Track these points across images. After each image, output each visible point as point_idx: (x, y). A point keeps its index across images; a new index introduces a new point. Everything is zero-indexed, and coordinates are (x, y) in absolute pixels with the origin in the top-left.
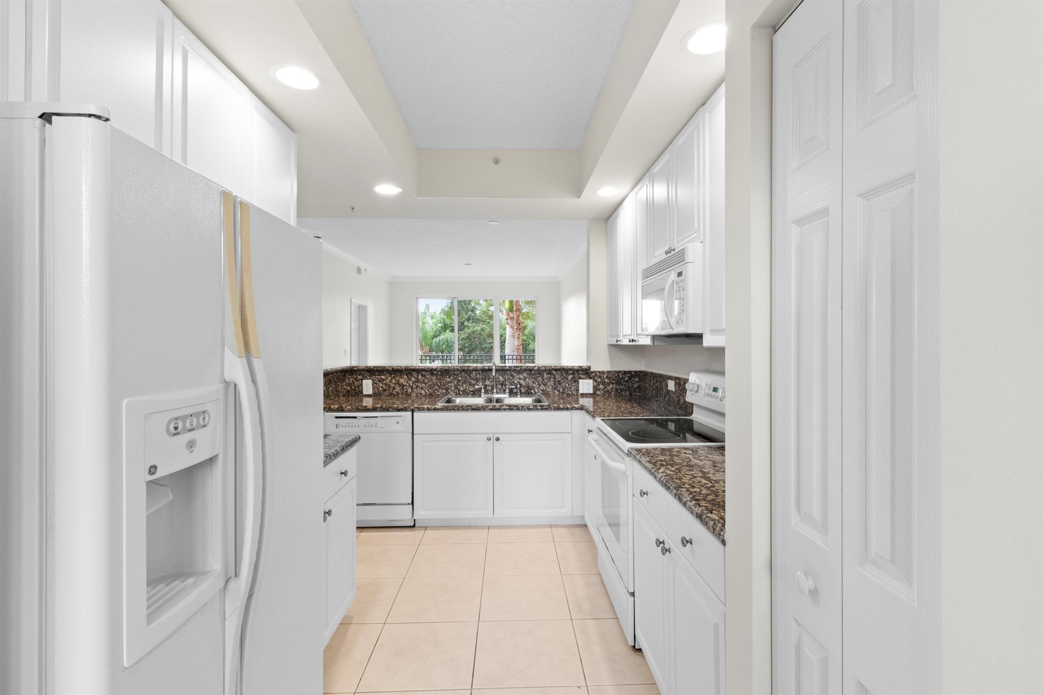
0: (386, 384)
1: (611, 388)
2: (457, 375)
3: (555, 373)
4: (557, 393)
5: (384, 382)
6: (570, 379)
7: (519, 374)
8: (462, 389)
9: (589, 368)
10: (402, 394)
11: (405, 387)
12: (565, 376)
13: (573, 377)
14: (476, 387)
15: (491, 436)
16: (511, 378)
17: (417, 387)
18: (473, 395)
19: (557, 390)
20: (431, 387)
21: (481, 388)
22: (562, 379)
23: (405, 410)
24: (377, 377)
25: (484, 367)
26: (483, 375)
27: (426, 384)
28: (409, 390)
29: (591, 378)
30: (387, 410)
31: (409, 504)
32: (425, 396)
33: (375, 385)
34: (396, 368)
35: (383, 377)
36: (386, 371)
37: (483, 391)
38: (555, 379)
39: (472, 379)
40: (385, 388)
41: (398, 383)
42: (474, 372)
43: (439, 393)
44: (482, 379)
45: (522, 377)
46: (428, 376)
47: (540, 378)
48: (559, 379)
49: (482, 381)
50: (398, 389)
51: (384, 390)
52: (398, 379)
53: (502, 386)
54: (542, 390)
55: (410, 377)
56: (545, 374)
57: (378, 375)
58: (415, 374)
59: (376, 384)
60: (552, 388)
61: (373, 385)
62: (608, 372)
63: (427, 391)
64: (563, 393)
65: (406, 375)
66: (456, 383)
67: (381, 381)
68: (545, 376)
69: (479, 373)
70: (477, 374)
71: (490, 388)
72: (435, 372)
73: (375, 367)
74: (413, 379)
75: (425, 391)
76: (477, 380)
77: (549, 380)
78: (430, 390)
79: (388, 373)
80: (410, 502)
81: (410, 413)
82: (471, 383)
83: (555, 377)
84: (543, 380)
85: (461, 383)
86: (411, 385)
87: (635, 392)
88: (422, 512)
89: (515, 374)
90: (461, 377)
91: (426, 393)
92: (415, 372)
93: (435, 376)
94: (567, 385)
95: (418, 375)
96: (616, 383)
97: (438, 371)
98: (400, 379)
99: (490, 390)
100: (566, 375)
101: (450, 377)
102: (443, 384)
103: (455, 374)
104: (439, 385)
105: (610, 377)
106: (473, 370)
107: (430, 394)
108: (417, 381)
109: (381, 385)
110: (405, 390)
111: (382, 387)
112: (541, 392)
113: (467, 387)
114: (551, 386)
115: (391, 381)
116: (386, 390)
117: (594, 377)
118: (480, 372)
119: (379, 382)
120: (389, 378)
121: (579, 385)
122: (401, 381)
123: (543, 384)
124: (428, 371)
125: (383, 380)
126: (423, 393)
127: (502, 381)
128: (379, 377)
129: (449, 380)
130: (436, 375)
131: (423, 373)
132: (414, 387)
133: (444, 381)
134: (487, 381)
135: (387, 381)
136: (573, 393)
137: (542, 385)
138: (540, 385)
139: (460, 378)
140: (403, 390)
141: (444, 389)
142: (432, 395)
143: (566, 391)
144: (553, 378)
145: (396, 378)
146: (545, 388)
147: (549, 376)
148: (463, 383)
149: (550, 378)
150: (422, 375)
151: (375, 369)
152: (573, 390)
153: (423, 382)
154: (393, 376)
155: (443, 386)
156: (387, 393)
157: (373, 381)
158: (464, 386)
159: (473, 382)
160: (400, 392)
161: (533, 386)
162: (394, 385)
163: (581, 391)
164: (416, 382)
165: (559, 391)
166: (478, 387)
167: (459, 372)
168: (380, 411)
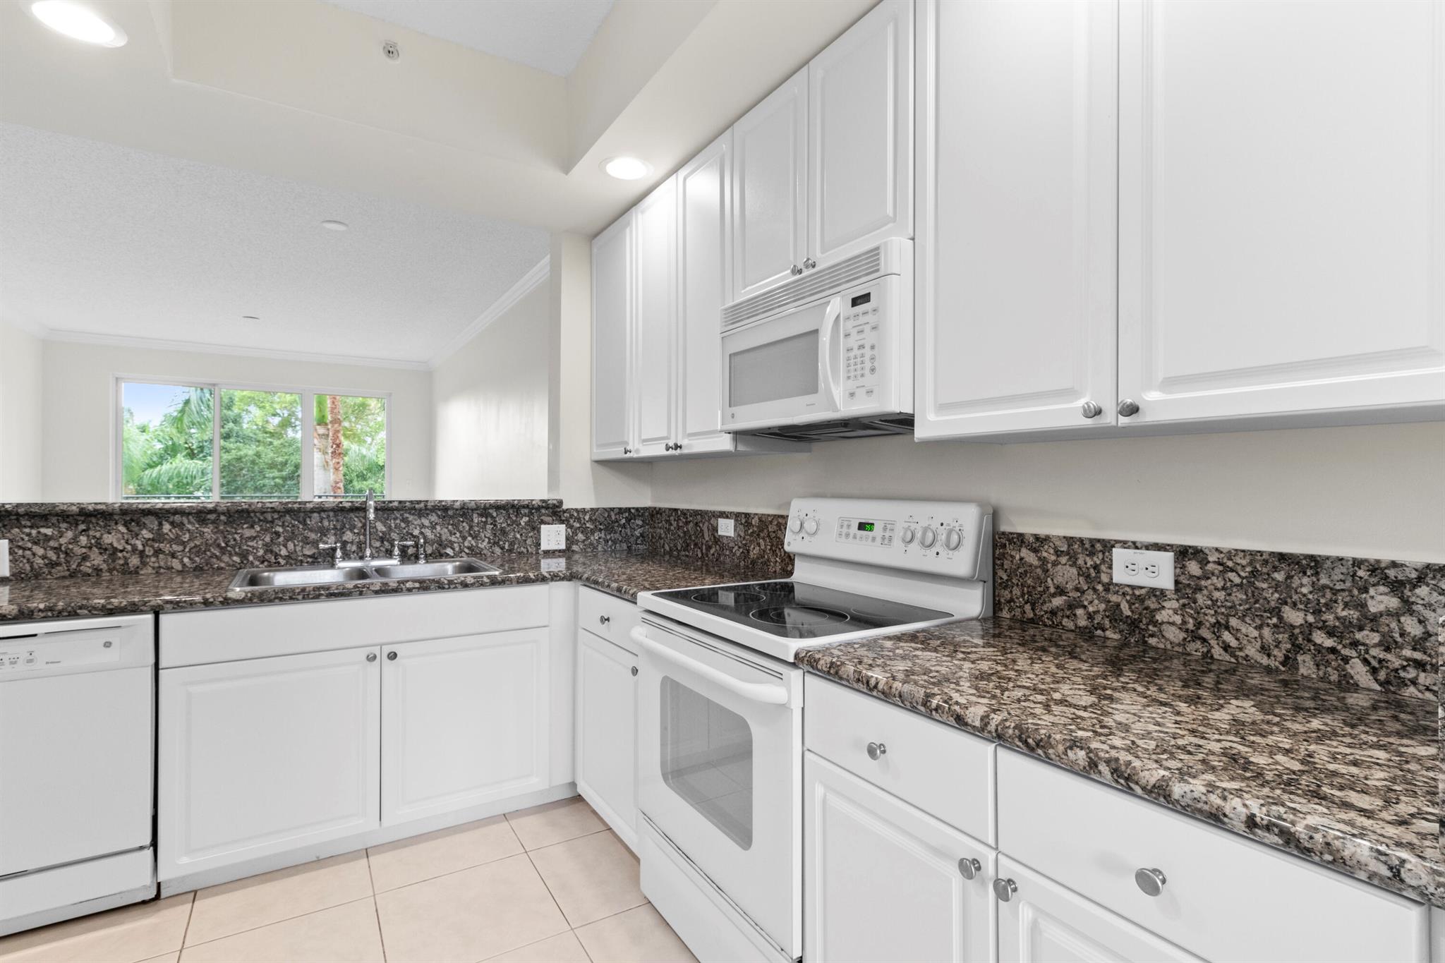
0: (57, 550)
1: (597, 538)
2: (272, 522)
3: (495, 514)
4: (498, 551)
5: (52, 543)
6: (523, 524)
7: (420, 517)
8: (284, 552)
9: (561, 502)
10: (110, 571)
11: (120, 555)
12: (514, 518)
13: (529, 521)
14: (321, 546)
15: (376, 650)
16: (403, 525)
17: (158, 552)
18: (313, 563)
19: (499, 546)
20: (197, 551)
21: (334, 550)
22: (508, 525)
23: (133, 609)
24: (27, 530)
25: (341, 502)
26: (337, 521)
27: (184, 544)
28: (134, 561)
29: (562, 522)
30: (73, 614)
31: (142, 848)
32: (179, 572)
33: (20, 552)
34: (90, 508)
35: (48, 531)
36: (57, 515)
37: (339, 553)
38: (495, 525)
39: (311, 530)
40: (54, 558)
41: (99, 545)
42: (316, 515)
43: (223, 565)
44: (335, 528)
45: (426, 522)
46: (190, 527)
47: (465, 524)
48: (503, 525)
49: (335, 534)
50: (97, 559)
51: (53, 565)
52: (98, 535)
53: (382, 542)
54: (468, 548)
55: (136, 529)
56: (475, 515)
57: (31, 527)
58: (152, 522)
59: (24, 549)
60: (489, 543)
61: (11, 552)
62: (592, 509)
63: (186, 560)
64: (510, 551)
65: (125, 525)
66: (268, 539)
67: (42, 541)
68: (476, 521)
69: (328, 516)
70: (322, 520)
71: (354, 548)
72: (212, 517)
73: (18, 505)
74: (146, 534)
75: (181, 561)
76: (323, 532)
77: (484, 528)
78: (197, 559)
79: (64, 521)
80: (147, 840)
81: (150, 617)
82: (307, 538)
83: (496, 521)
84: (471, 527)
85: (281, 539)
86: (140, 547)
87: (637, 544)
88: (185, 860)
89: (411, 518)
90: (283, 526)
91: (184, 565)
92: (152, 518)
93: (211, 526)
94: (518, 536)
95: (160, 524)
96: (606, 529)
97: (219, 514)
98: (105, 536)
99: (354, 552)
100: (516, 516)
101: (252, 527)
102: (232, 542)
103: (266, 521)
104: (223, 545)
105: (596, 519)
106: (312, 511)
107: (195, 569)
108: (159, 537)
109: (40, 551)
110: (121, 562)
111: (44, 557)
112: (467, 551)
113: (298, 549)
114: (487, 540)
115: (75, 540)
116: (58, 564)
117: (568, 521)
118: (331, 514)
119: (35, 543)
120: (70, 534)
121: (540, 535)
122: (108, 539)
123: (470, 535)
124: (189, 514)
125: (48, 538)
126: (176, 564)
127: (383, 533)
128: (34, 532)
129: (248, 533)
130: (213, 522)
131: (177, 518)
132: (149, 551)
133: (237, 537)
134: (348, 532)
135: (63, 541)
136: (530, 550)
137: (470, 538)
138: (464, 538)
139: (280, 530)
140: (114, 561)
141: (237, 554)
142: (202, 569)
143: (516, 547)
144: (491, 524)
145: (91, 533)
146: (474, 544)
147: (484, 519)
148: (287, 540)
149: (486, 523)
150: (172, 524)
151: (21, 510)
152: (530, 546)
153: (177, 540)
154: (82, 527)
155: (233, 547)
156: (61, 570)
157: (11, 541)
158: (291, 546)
159: (313, 536)
160: (104, 566)
161: (451, 541)
162: (84, 550)
163: (544, 546)
164: (153, 540)
165: (502, 548)
166: (327, 546)
167: (276, 516)
168: (45, 619)
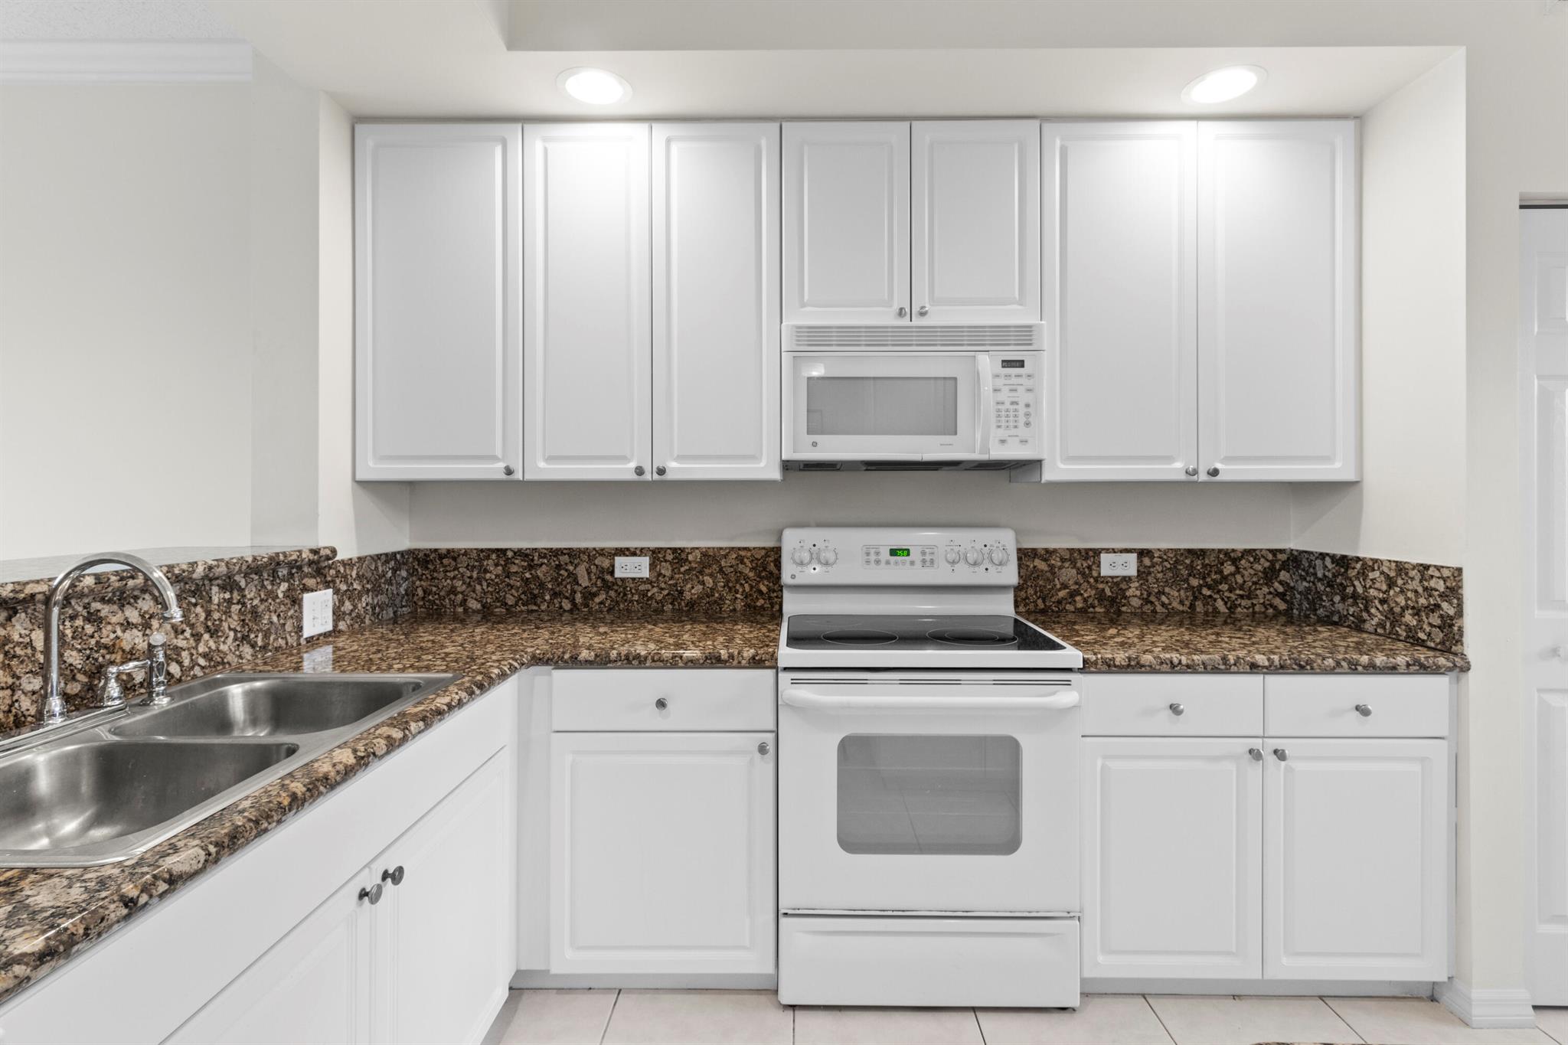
1: (364, 605)
3: (243, 584)
4: (247, 650)
6: (281, 595)
7: (122, 607)
9: (334, 551)
12: (269, 587)
13: (289, 590)
16: (89, 629)
19: (249, 642)
22: (262, 601)
29: (327, 585)
38: (244, 604)
45: (133, 615)
47: (199, 609)
48: (256, 602)
54: (205, 656)
56: (215, 589)
60: (235, 639)
62: (360, 559)
64: (264, 648)
68: (215, 600)
77: (228, 613)
83: (244, 596)
84: (209, 613)
87: (402, 606)
89: (105, 610)
94: (275, 619)
96: (373, 590)
100: (273, 585)
105: (363, 575)
112: (202, 662)
114: (232, 634)
117: (333, 582)
121: (301, 613)
123: (208, 629)
136: (290, 640)
137: (206, 636)
138: (197, 637)
143: (272, 638)
144: (239, 602)
146: (213, 647)
147: (227, 596)
149: (230, 601)
152: (290, 632)
161: (176, 647)
163: (307, 632)
165: (253, 646)
